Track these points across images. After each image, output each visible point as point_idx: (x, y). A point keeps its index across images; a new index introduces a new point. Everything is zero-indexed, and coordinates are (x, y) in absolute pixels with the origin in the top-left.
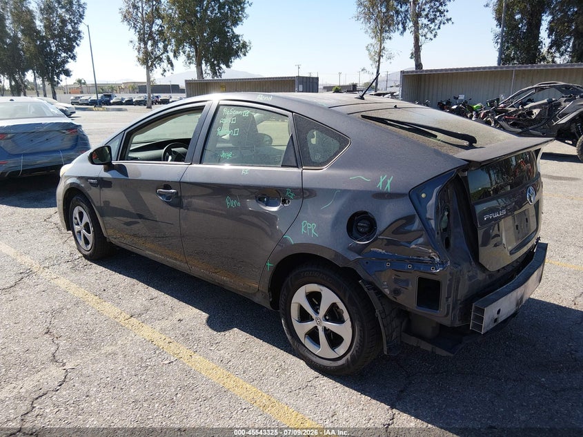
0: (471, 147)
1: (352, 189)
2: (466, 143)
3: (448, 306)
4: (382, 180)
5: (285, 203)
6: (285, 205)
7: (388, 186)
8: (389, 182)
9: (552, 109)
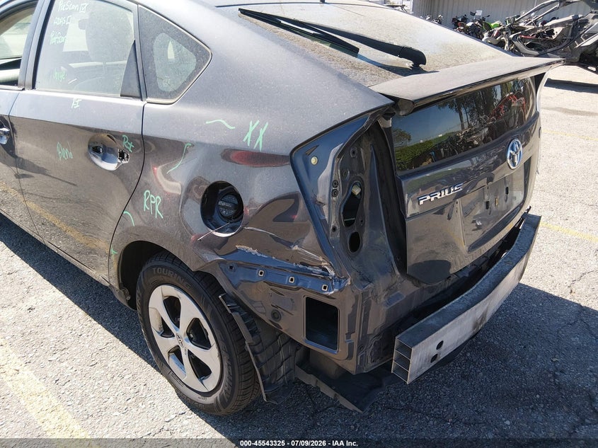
0: (416, 70)
1: (207, 141)
2: (408, 64)
3: (351, 346)
4: (251, 129)
5: (123, 158)
6: (124, 162)
7: (260, 139)
8: (262, 132)
9: (577, 27)
